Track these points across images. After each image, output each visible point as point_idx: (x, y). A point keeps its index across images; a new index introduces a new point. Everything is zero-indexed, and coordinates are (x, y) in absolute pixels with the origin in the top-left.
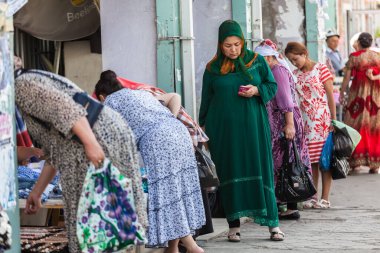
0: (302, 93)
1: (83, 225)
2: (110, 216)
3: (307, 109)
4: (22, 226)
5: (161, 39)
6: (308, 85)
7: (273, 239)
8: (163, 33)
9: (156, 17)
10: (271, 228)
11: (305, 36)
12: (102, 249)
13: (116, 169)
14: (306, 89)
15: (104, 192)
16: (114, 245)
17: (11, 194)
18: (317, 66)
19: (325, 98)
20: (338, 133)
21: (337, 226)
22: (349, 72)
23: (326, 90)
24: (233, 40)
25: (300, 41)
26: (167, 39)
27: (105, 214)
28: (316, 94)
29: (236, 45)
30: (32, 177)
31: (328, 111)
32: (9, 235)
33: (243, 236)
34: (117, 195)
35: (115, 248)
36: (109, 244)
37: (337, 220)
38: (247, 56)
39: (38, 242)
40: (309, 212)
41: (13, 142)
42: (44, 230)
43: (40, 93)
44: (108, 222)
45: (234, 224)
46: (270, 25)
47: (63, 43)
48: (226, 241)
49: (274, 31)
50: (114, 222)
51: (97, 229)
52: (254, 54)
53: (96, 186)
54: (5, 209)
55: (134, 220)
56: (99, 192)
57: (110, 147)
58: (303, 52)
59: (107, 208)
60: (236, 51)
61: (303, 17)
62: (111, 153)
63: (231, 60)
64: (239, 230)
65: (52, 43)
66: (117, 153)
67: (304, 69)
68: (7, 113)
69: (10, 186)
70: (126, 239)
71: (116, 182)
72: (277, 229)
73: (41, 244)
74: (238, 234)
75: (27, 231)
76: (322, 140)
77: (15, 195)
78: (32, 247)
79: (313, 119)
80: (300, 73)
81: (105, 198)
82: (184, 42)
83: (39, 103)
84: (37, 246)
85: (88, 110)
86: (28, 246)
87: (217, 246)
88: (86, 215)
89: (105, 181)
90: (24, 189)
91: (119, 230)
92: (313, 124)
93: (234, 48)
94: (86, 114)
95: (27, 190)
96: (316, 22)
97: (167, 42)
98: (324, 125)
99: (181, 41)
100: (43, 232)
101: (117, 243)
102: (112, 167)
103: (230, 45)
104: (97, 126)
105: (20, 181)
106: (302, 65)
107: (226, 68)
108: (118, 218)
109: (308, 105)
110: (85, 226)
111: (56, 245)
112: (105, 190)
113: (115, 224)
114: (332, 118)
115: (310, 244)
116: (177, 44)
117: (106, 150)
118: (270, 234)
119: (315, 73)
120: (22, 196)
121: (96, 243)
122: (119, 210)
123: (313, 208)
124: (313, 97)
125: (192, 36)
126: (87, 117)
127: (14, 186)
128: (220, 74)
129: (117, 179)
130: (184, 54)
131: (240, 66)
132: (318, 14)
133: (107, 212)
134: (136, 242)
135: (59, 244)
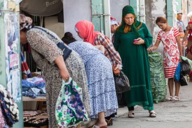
0: (165, 43)
1: (58, 111)
2: (72, 106)
3: (168, 50)
4: (24, 110)
5: (94, 15)
6: (168, 38)
7: (151, 116)
8: (94, 12)
9: (91, 4)
10: (150, 111)
11: (166, 14)
12: (68, 123)
13: (75, 83)
14: (167, 40)
15: (69, 94)
16: (74, 121)
17: (18, 94)
18: (172, 29)
19: (177, 45)
20: (183, 63)
21: (183, 110)
22: (188, 31)
23: (177, 41)
24: (130, 15)
25: (164, 16)
26: (97, 15)
27: (70, 105)
28: (172, 43)
29: (131, 18)
30: (29, 85)
31: (178, 51)
32: (17, 115)
33: (136, 114)
34: (76, 96)
35: (74, 123)
36: (71, 121)
37: (183, 106)
38: (137, 23)
39: (32, 118)
40: (169, 103)
41: (19, 67)
42: (35, 112)
43: (41, 40)
44: (71, 110)
45: (131, 109)
46: (149, 8)
47: (44, 17)
48: (127, 117)
49: (151, 11)
50: (74, 110)
51: (66, 113)
52: (140, 23)
53: (65, 91)
54: (16, 101)
55: (83, 109)
56: (67, 94)
57: (73, 71)
58: (165, 22)
59: (71, 103)
60: (131, 21)
61: (165, 4)
62: (74, 74)
63: (129, 26)
64: (134, 112)
65: (38, 17)
66: (77, 75)
67: (165, 30)
68: (16, 53)
69: (18, 90)
70: (79, 118)
71: (75, 89)
72: (153, 111)
73: (34, 119)
74: (133, 114)
75: (27, 112)
76: (176, 66)
77: (20, 94)
78: (29, 121)
79: (171, 56)
80: (164, 32)
81: (69, 97)
82: (105, 17)
83: (40, 45)
84: (31, 120)
85: (64, 52)
86: (27, 120)
87: (123, 120)
88: (60, 106)
89: (70, 89)
90: (25, 91)
91: (76, 114)
92: (171, 58)
93: (130, 19)
94: (63, 54)
95: (27, 92)
96: (172, 6)
97: (97, 17)
98: (176, 58)
99: (104, 16)
100: (34, 113)
101: (75, 120)
102: (73, 82)
103: (129, 18)
104: (68, 60)
105: (23, 87)
106: (165, 28)
107: (126, 30)
108: (76, 107)
109: (168, 48)
110: (59, 111)
111: (41, 119)
112: (70, 93)
113: (74, 111)
114: (180, 55)
115: (170, 119)
116: (102, 18)
117: (71, 73)
118: (149, 114)
119: (171, 32)
120: (24, 95)
121: (65, 120)
122: (76, 103)
123: (171, 100)
124: (171, 44)
125: (109, 14)
126: (63, 56)
127: (20, 90)
128: (124, 33)
129: (75, 88)
130: (106, 23)
131: (134, 29)
132: (173, 2)
133: (71, 105)
134: (84, 120)
135: (43, 119)
